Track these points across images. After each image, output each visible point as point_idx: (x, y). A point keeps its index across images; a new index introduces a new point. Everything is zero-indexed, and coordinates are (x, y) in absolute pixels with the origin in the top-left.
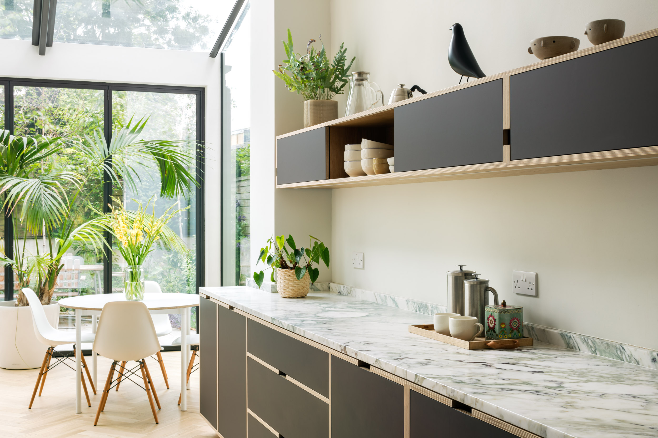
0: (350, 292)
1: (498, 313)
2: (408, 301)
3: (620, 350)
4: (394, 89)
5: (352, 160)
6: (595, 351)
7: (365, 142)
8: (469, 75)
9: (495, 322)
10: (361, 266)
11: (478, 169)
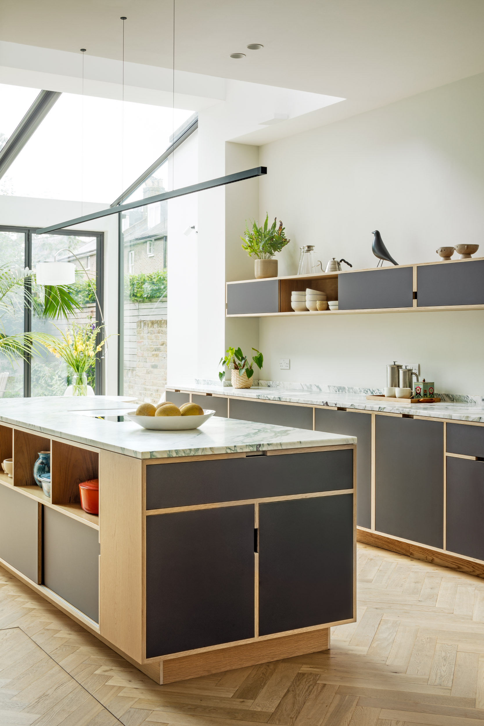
0: (279, 385)
1: (422, 385)
2: (330, 386)
3: (466, 398)
4: (330, 261)
5: (297, 300)
6: (453, 400)
7: (308, 291)
8: (384, 259)
9: (420, 390)
10: (288, 368)
11: (397, 310)
